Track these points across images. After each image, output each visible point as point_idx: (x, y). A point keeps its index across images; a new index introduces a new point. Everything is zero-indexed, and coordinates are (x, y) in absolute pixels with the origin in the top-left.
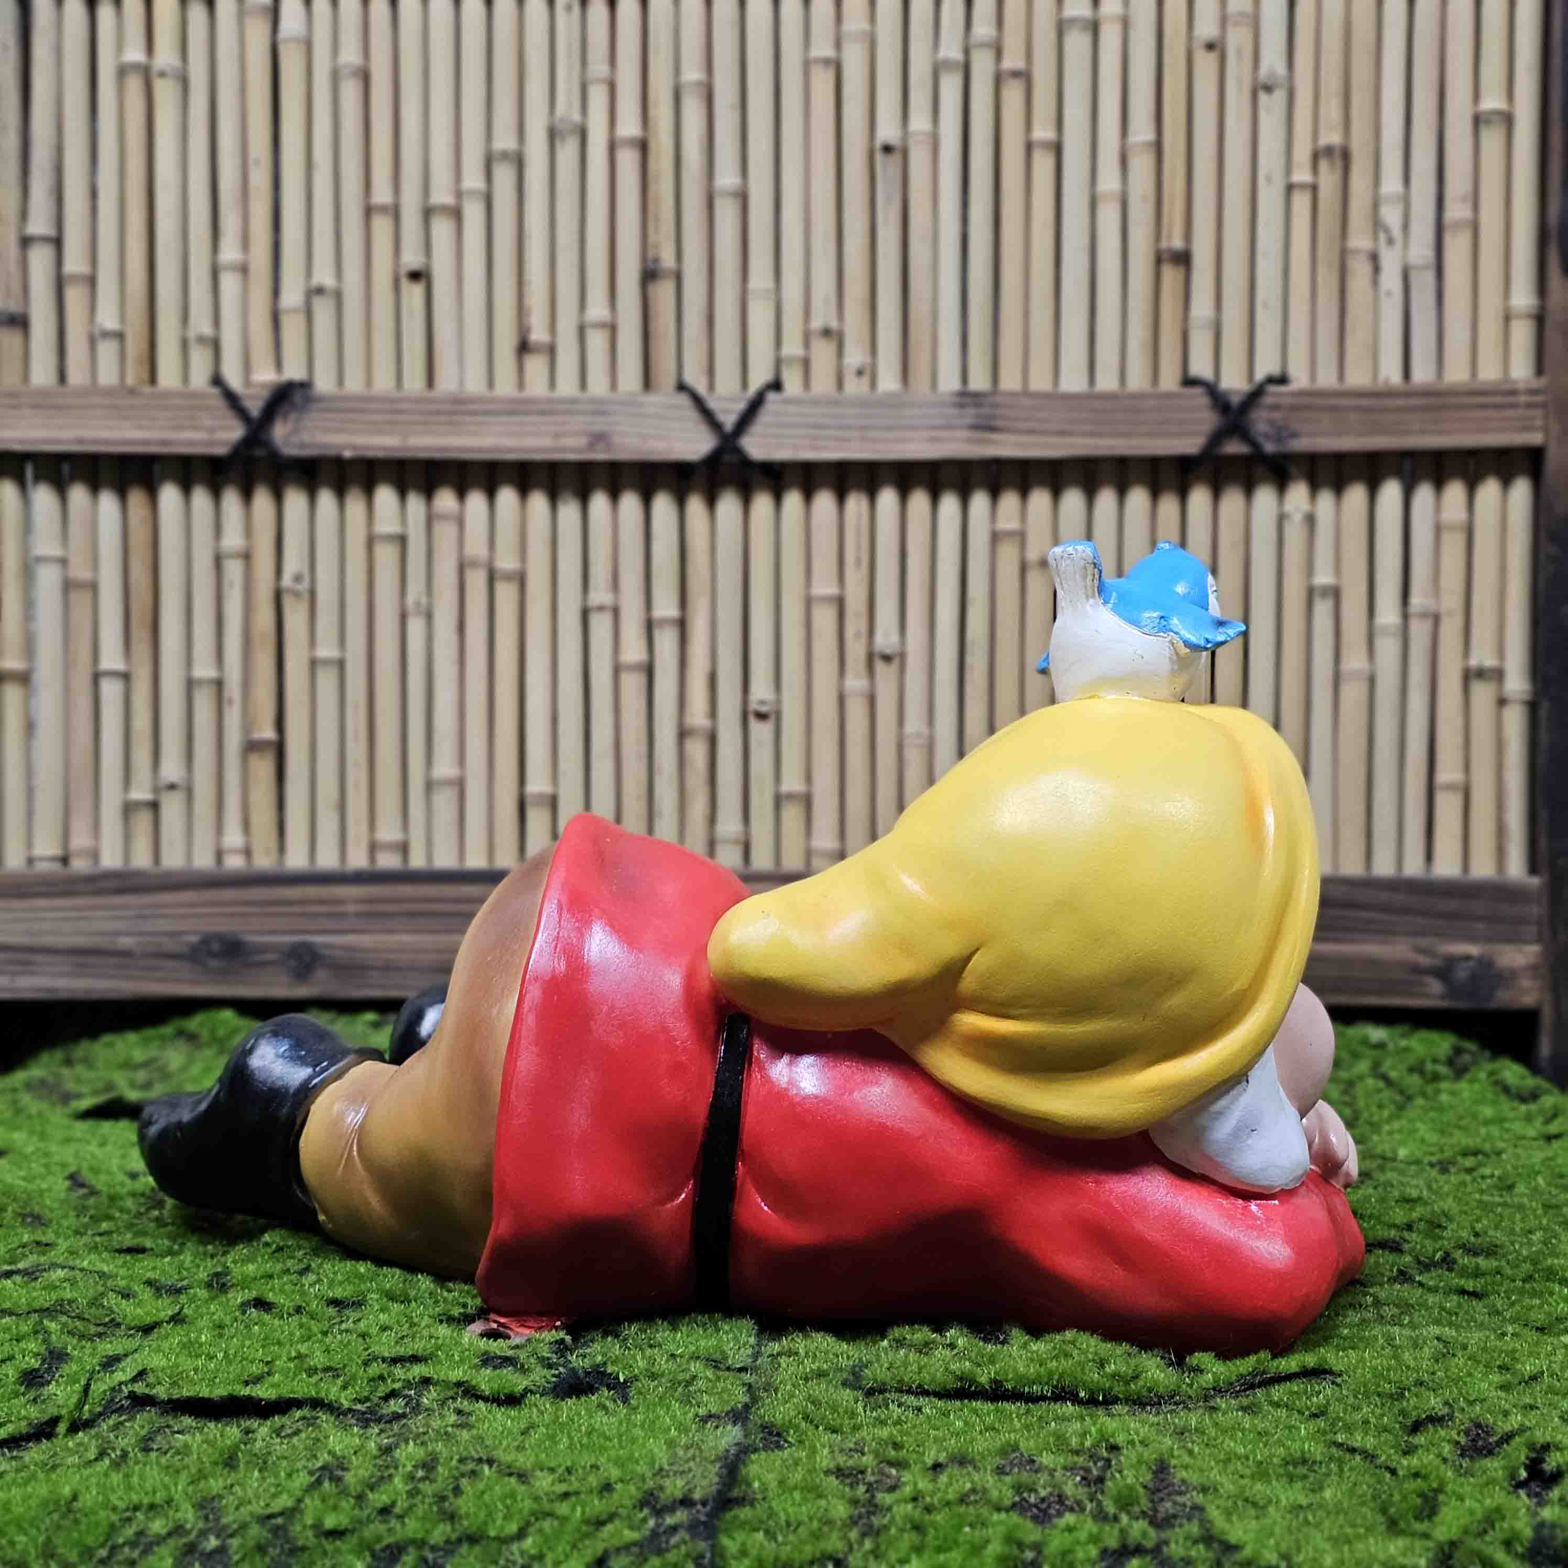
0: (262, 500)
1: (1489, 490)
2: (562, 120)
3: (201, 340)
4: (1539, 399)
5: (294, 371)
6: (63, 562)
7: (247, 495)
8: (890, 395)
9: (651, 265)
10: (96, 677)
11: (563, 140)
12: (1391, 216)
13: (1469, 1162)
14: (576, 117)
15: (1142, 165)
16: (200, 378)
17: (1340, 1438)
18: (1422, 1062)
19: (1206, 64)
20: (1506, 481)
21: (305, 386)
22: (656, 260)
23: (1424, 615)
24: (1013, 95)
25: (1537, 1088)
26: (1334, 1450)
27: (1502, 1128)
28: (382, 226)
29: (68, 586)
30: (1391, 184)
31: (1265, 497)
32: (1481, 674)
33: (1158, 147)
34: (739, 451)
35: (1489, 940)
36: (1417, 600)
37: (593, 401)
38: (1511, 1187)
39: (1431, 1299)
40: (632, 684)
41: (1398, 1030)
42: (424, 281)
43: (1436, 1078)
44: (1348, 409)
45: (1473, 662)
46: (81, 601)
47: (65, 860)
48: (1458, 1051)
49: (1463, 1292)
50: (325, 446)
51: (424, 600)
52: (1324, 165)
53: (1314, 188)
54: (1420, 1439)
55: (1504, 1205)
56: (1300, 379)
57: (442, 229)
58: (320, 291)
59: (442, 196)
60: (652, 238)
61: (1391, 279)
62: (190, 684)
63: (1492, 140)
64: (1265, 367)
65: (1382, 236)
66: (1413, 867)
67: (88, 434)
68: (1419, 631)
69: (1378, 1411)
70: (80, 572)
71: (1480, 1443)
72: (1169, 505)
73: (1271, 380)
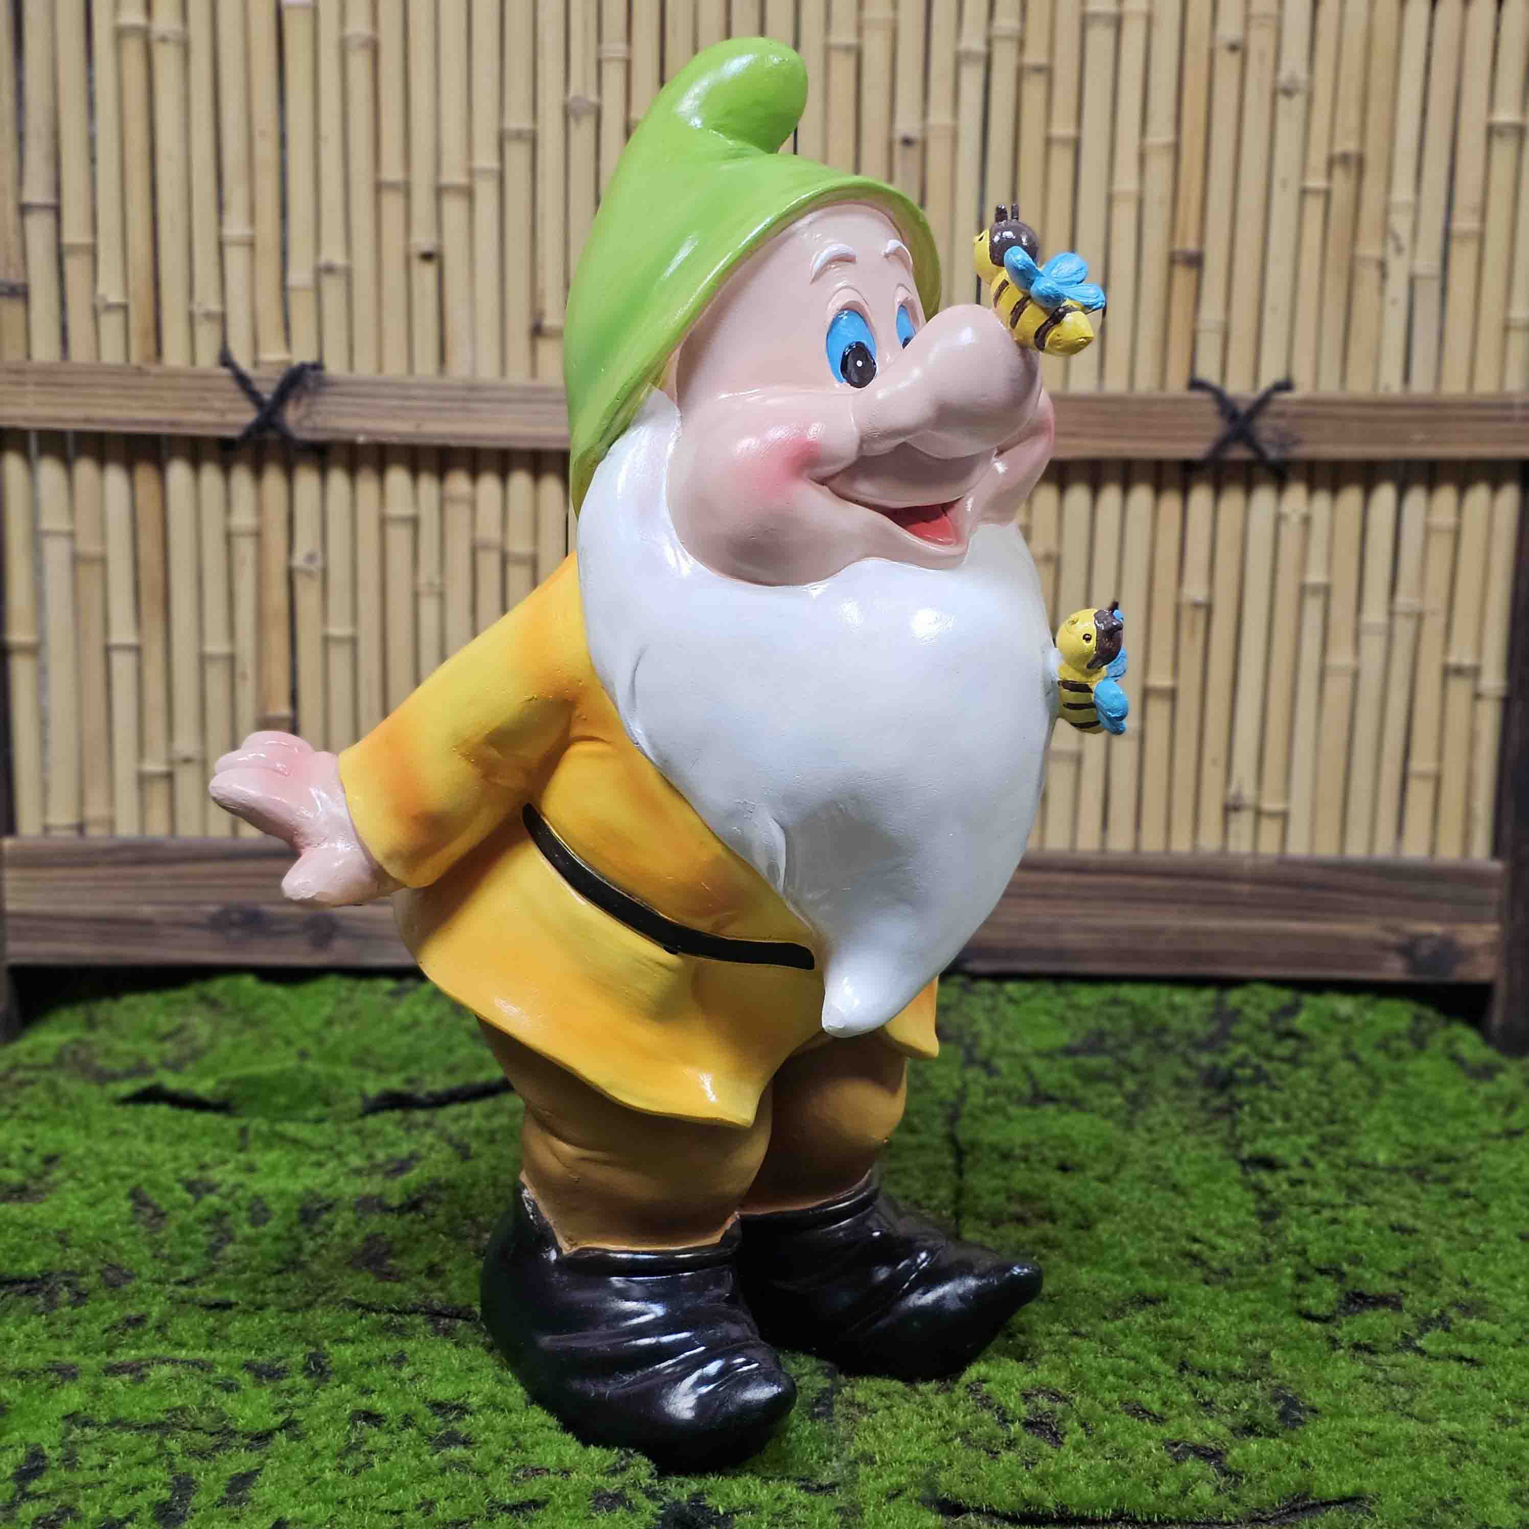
0: (273, 479)
1: (1479, 495)
2: (577, 99)
3: (208, 316)
5: (303, 354)
6: (71, 535)
7: (258, 472)
10: (108, 650)
11: (577, 120)
12: (1401, 224)
14: (593, 98)
15: (1160, 167)
16: (207, 358)
18: (1387, 1038)
19: (1227, 64)
20: (1495, 488)
21: (318, 366)
23: (1408, 615)
24: (1034, 90)
25: (1492, 1062)
27: (1467, 1123)
28: (392, 204)
29: (76, 560)
30: (1403, 192)
31: (1264, 498)
32: (1459, 671)
33: (1176, 149)
35: (1453, 920)
36: (1403, 599)
41: (1363, 999)
42: (436, 261)
43: (1401, 1056)
44: (1350, 418)
45: (1453, 659)
46: (90, 575)
47: (80, 828)
48: (1417, 1018)
49: (1461, 1359)
50: (337, 430)
51: (437, 581)
52: (1338, 172)
53: (1327, 194)
55: (1486, 1236)
56: (1303, 389)
57: (454, 209)
58: (330, 269)
59: (454, 176)
61: (1397, 287)
62: (203, 660)
63: (1503, 153)
64: (1270, 375)
65: (1391, 246)
66: (1384, 850)
67: (95, 413)
68: (1404, 629)
70: (88, 546)
72: (1171, 503)
73: (1277, 387)
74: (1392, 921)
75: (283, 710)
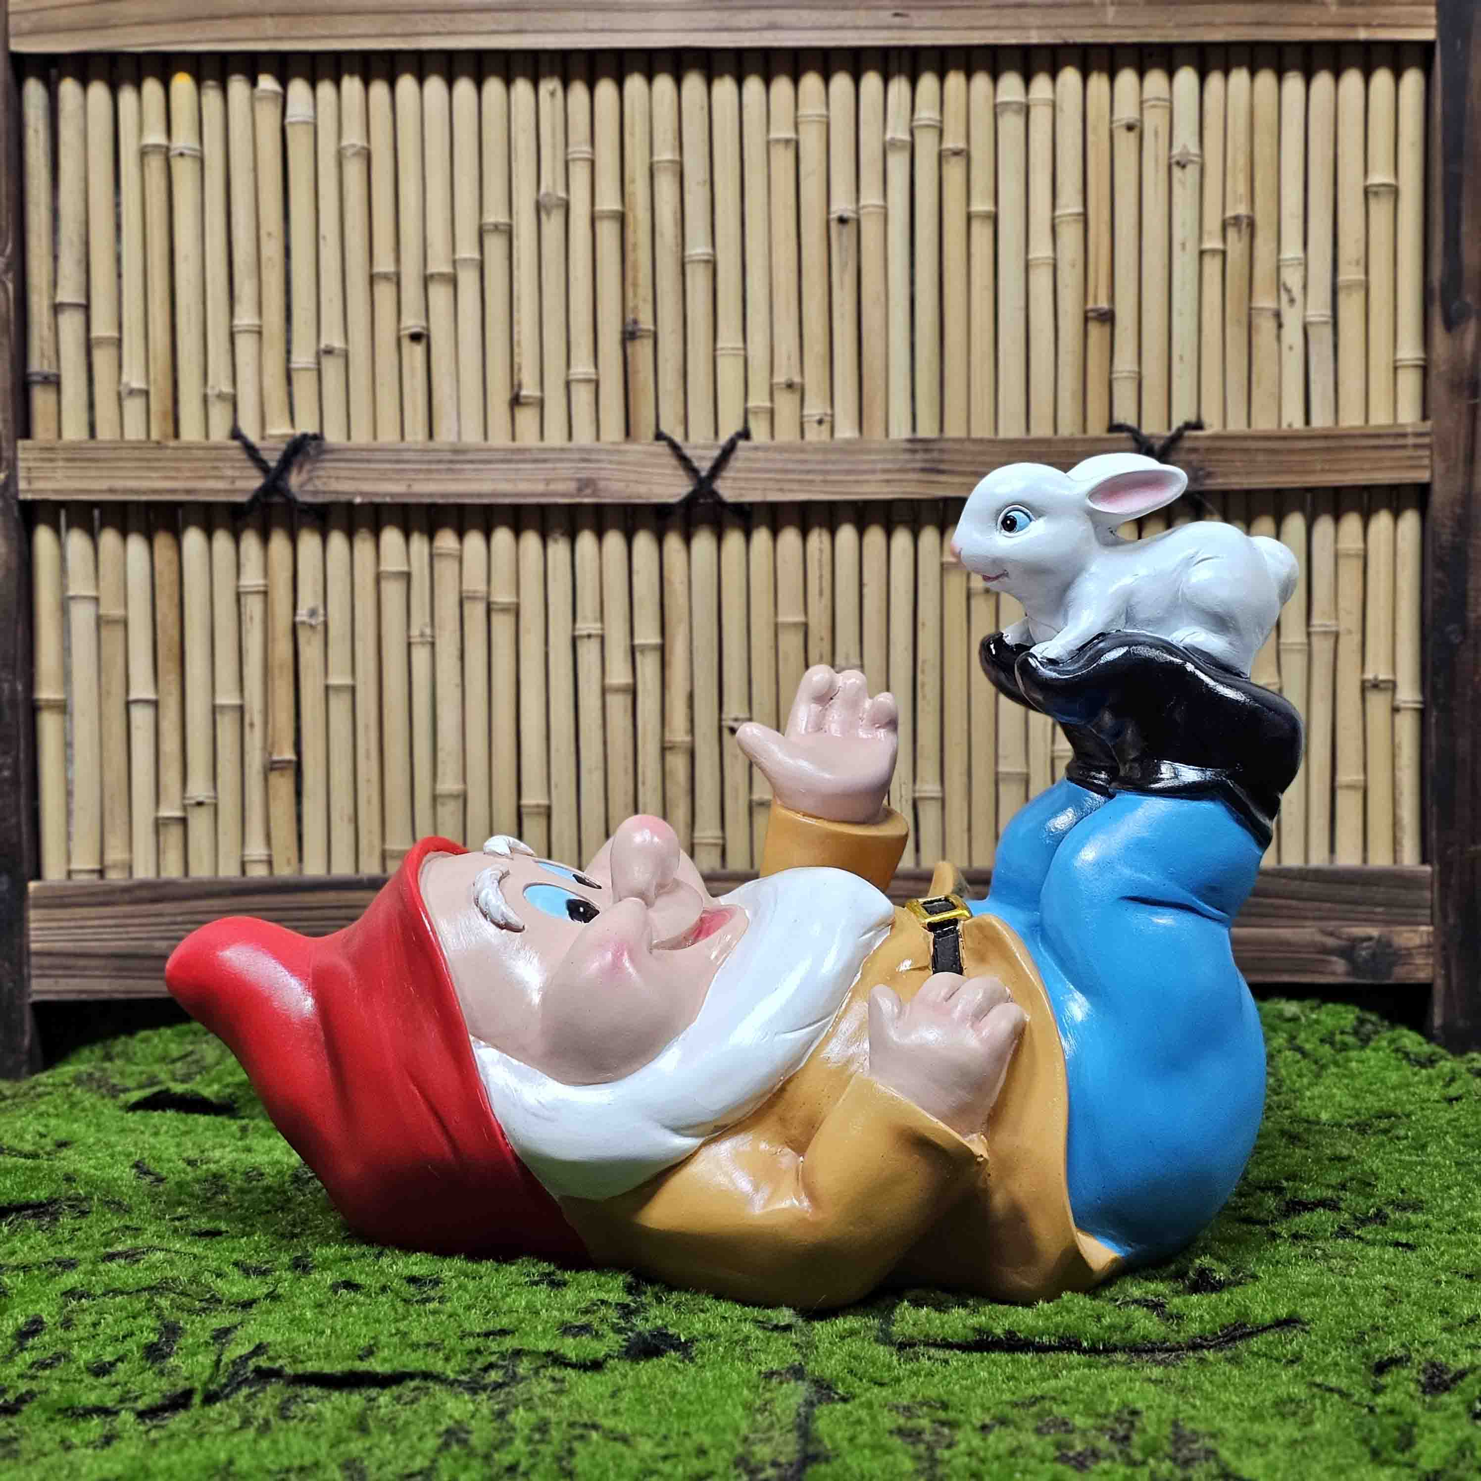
0: (279, 542)
1: (1382, 521)
2: (547, 194)
3: (220, 396)
4: (1426, 440)
5: (306, 425)
6: (96, 600)
7: (265, 537)
8: (848, 442)
9: (630, 328)
10: (128, 704)
11: (548, 214)
12: (1292, 278)
13: (1384, 1124)
14: (562, 194)
15: (1070, 235)
16: (219, 433)
17: (1319, 1379)
18: (1332, 1034)
19: (1126, 143)
20: (1396, 515)
21: (318, 438)
22: (635, 322)
23: (1325, 634)
24: (954, 172)
25: (1434, 1054)
26: (1315, 1390)
27: (1409, 1093)
28: (385, 293)
29: (100, 622)
30: (1292, 250)
32: (1376, 685)
33: (1084, 218)
34: (714, 493)
35: (1387, 923)
36: (1319, 620)
37: (581, 450)
38: (1424, 1147)
39: (1373, 1252)
40: (618, 704)
41: (1308, 1003)
42: (424, 342)
43: (1345, 1047)
44: (1257, 450)
45: (1369, 676)
46: (112, 636)
47: (101, 873)
48: (1362, 1022)
49: (1397, 1244)
50: (337, 493)
51: (428, 631)
52: (1232, 233)
53: (1223, 254)
54: (1386, 1379)
55: (1422, 1163)
56: (1213, 425)
57: (439, 295)
58: (329, 352)
59: (439, 265)
60: (630, 304)
61: (1292, 334)
62: (215, 710)
63: (1380, 210)
64: (1182, 414)
65: (1284, 297)
66: (1318, 859)
67: (119, 484)
68: (1322, 647)
69: (1345, 1354)
70: (111, 609)
71: (1436, 1380)
73: (1188, 426)
74: (1331, 925)
75: (289, 755)
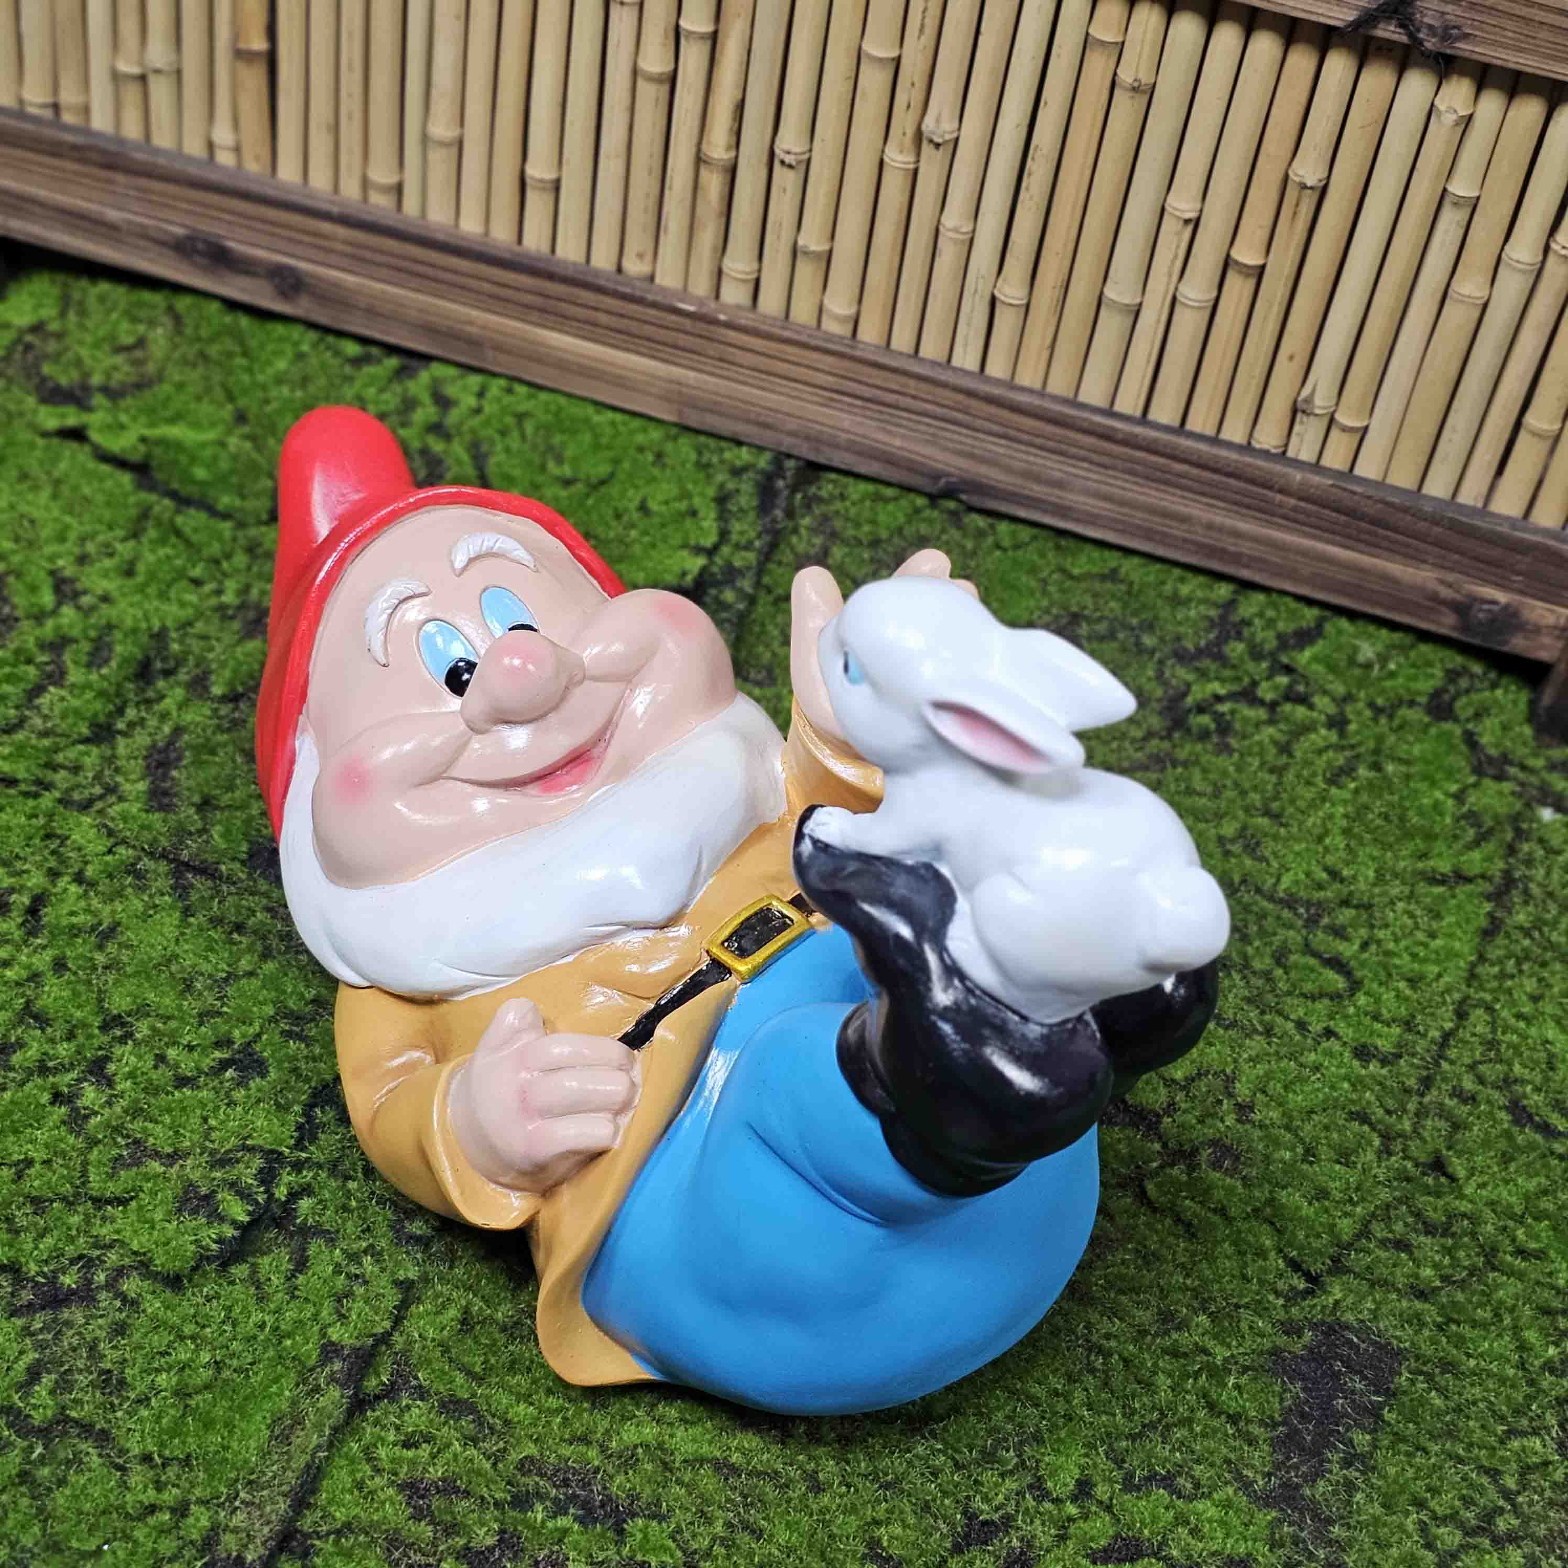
40: (649, 94)
47: (55, 110)
48: (1456, 675)
66: (1470, 496)
68: (1556, 272)
74: (1451, 577)
75: (259, 44)
